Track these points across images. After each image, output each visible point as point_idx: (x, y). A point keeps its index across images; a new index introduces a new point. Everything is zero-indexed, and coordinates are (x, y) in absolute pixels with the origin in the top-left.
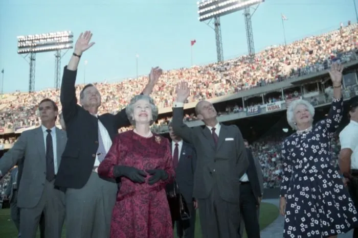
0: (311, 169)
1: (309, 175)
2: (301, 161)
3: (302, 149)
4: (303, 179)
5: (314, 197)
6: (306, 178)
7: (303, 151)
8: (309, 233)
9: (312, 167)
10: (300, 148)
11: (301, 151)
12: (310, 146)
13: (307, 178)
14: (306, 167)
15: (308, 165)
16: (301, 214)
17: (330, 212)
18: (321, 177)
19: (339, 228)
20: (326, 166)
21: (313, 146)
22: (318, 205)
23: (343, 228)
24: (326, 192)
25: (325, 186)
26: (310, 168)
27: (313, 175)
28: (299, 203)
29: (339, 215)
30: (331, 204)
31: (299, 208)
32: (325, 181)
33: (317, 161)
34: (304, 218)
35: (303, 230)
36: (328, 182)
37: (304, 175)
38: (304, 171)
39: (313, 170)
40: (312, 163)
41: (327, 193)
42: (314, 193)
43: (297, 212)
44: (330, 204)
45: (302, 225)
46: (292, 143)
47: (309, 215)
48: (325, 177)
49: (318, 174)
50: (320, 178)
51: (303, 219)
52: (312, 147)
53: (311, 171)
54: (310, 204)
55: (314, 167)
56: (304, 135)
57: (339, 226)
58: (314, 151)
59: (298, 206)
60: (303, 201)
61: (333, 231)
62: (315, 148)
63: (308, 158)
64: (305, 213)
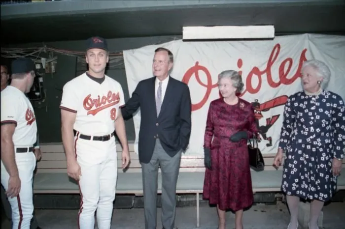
0: (316, 140)
2: (307, 129)
3: (312, 118)
4: (306, 147)
5: (310, 165)
6: (309, 147)
7: (313, 121)
8: (298, 191)
10: (311, 116)
12: (321, 119)
13: (310, 148)
14: (311, 137)
15: (314, 136)
17: (319, 181)
19: (322, 196)
20: (329, 141)
21: (324, 120)
22: (312, 173)
23: (325, 197)
24: (322, 164)
25: (323, 159)
27: (315, 146)
29: (326, 186)
31: (295, 170)
35: (294, 188)
37: (308, 144)
38: (308, 140)
39: (318, 142)
40: (318, 135)
41: (322, 166)
43: (292, 173)
44: (322, 175)
45: (294, 185)
47: (302, 177)
48: (325, 151)
49: (320, 147)
50: (321, 151)
51: (297, 180)
53: (315, 143)
54: (305, 169)
55: (319, 140)
57: (323, 194)
58: (323, 125)
59: (295, 169)
60: (301, 166)
61: (316, 196)
62: (325, 123)
63: (315, 128)
64: (300, 175)
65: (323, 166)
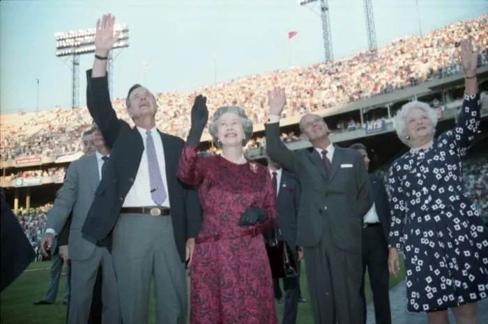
0: (435, 203)
1: (433, 213)
2: (419, 193)
3: (419, 175)
4: (423, 219)
5: (441, 245)
6: (427, 218)
7: (422, 178)
8: (440, 300)
9: (437, 201)
10: (416, 174)
11: (418, 178)
12: (431, 170)
13: (429, 218)
14: (426, 202)
15: (430, 198)
16: (425, 272)
17: (468, 266)
18: (451, 215)
19: (483, 289)
20: (457, 198)
21: (435, 169)
22: (448, 257)
24: (460, 237)
25: (457, 228)
26: (433, 203)
27: (438, 212)
28: (420, 256)
29: (481, 270)
30: (469, 254)
31: (421, 263)
32: (457, 220)
33: (443, 191)
34: (429, 277)
35: (430, 296)
36: (462, 221)
37: (425, 213)
38: (424, 207)
39: (438, 205)
40: (435, 195)
41: (461, 238)
42: (441, 239)
43: (418, 269)
44: (467, 253)
45: (428, 288)
46: (405, 168)
47: (437, 272)
48: (456, 214)
49: (446, 210)
50: (449, 217)
51: (429, 280)
52: (434, 171)
53: (434, 207)
54: (437, 255)
55: (439, 201)
56: (421, 154)
57: (483, 286)
58: (437, 176)
59: (419, 261)
60: (426, 253)
61: (473, 296)
62: (439, 172)
63: (429, 188)
64: (431, 269)
65: (463, 238)
